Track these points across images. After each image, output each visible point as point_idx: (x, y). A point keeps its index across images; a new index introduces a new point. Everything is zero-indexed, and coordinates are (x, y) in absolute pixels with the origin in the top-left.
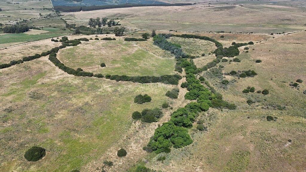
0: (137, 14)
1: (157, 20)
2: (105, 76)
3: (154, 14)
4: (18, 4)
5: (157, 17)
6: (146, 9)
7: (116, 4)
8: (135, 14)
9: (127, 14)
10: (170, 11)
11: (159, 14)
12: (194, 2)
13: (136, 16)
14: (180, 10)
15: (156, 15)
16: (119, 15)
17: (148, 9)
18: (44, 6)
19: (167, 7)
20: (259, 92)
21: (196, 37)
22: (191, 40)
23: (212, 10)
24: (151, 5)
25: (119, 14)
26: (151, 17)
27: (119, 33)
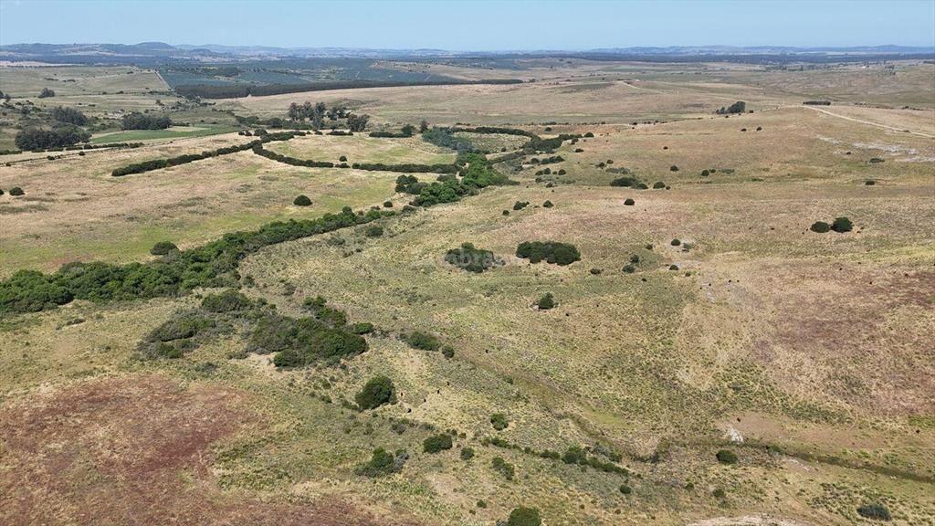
0: (388, 99)
1: (433, 109)
2: (351, 166)
3: (427, 100)
4: (74, 81)
5: (433, 106)
6: (409, 91)
7: (329, 81)
8: (383, 99)
9: (363, 100)
10: (462, 94)
11: (437, 100)
12: (531, 78)
13: (385, 103)
14: (486, 92)
15: (431, 101)
16: (346, 102)
17: (412, 91)
18: (146, 86)
19: (457, 86)
20: (555, 173)
21: (503, 131)
22: (493, 135)
23: (559, 91)
24: (419, 84)
25: (346, 100)
26: (420, 105)
27: (357, 126)
